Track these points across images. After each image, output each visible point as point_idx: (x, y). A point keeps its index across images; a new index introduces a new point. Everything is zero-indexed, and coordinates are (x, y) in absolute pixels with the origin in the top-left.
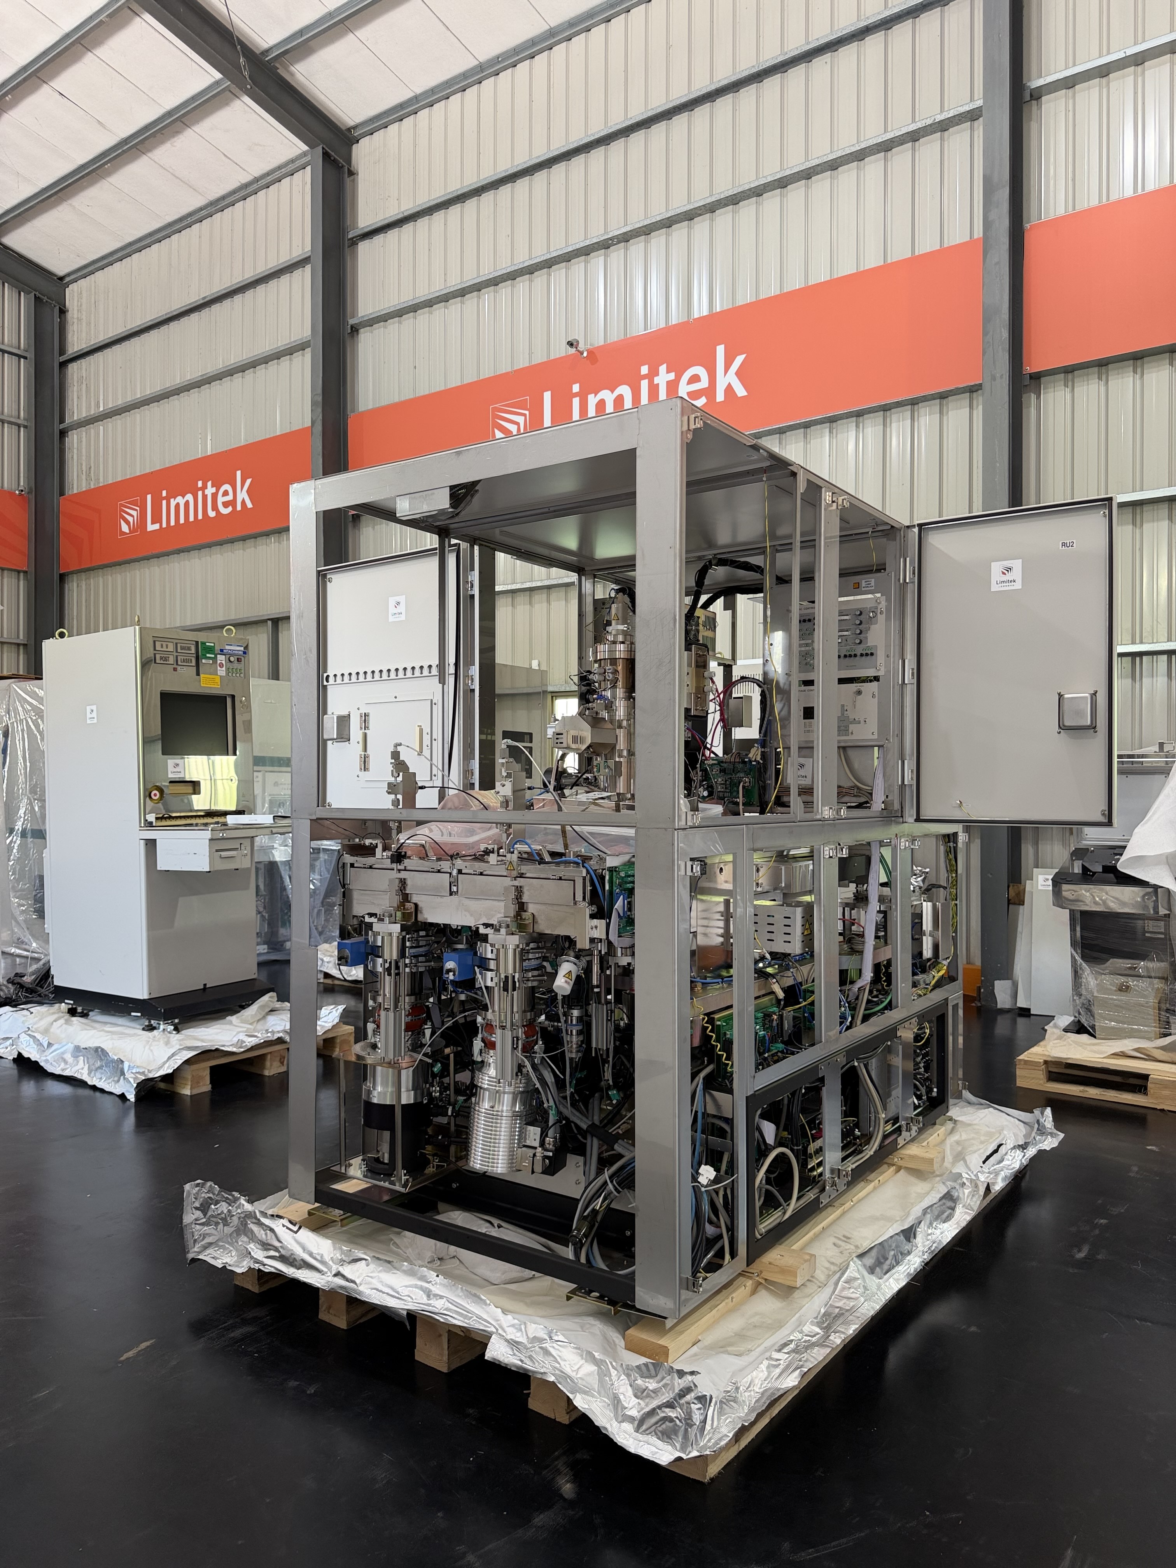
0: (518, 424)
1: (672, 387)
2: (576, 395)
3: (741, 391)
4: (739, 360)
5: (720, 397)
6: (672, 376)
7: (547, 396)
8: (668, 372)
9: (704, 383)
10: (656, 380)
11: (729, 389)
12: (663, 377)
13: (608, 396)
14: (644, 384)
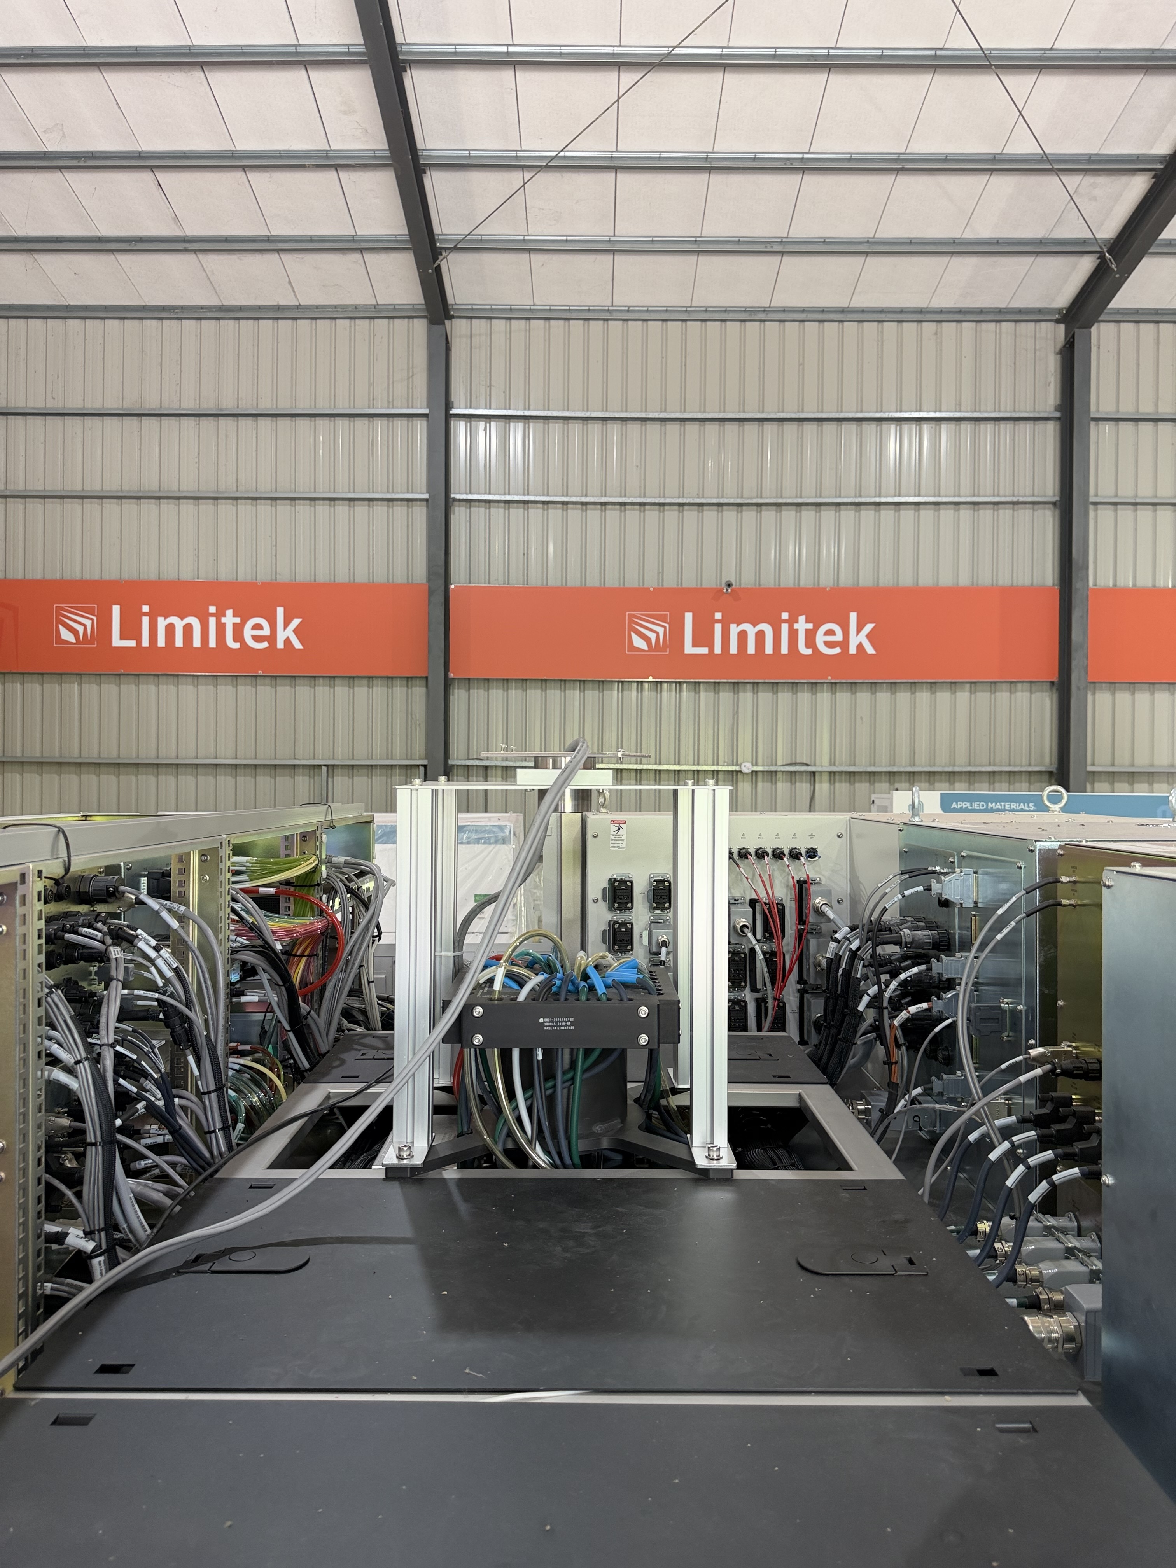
0: (657, 633)
1: (811, 636)
2: (718, 621)
3: (870, 650)
4: (869, 627)
5: (853, 650)
6: (810, 626)
7: (689, 617)
8: (807, 621)
9: (839, 637)
10: (796, 626)
11: (860, 647)
12: (802, 625)
13: (751, 631)
14: (785, 627)
